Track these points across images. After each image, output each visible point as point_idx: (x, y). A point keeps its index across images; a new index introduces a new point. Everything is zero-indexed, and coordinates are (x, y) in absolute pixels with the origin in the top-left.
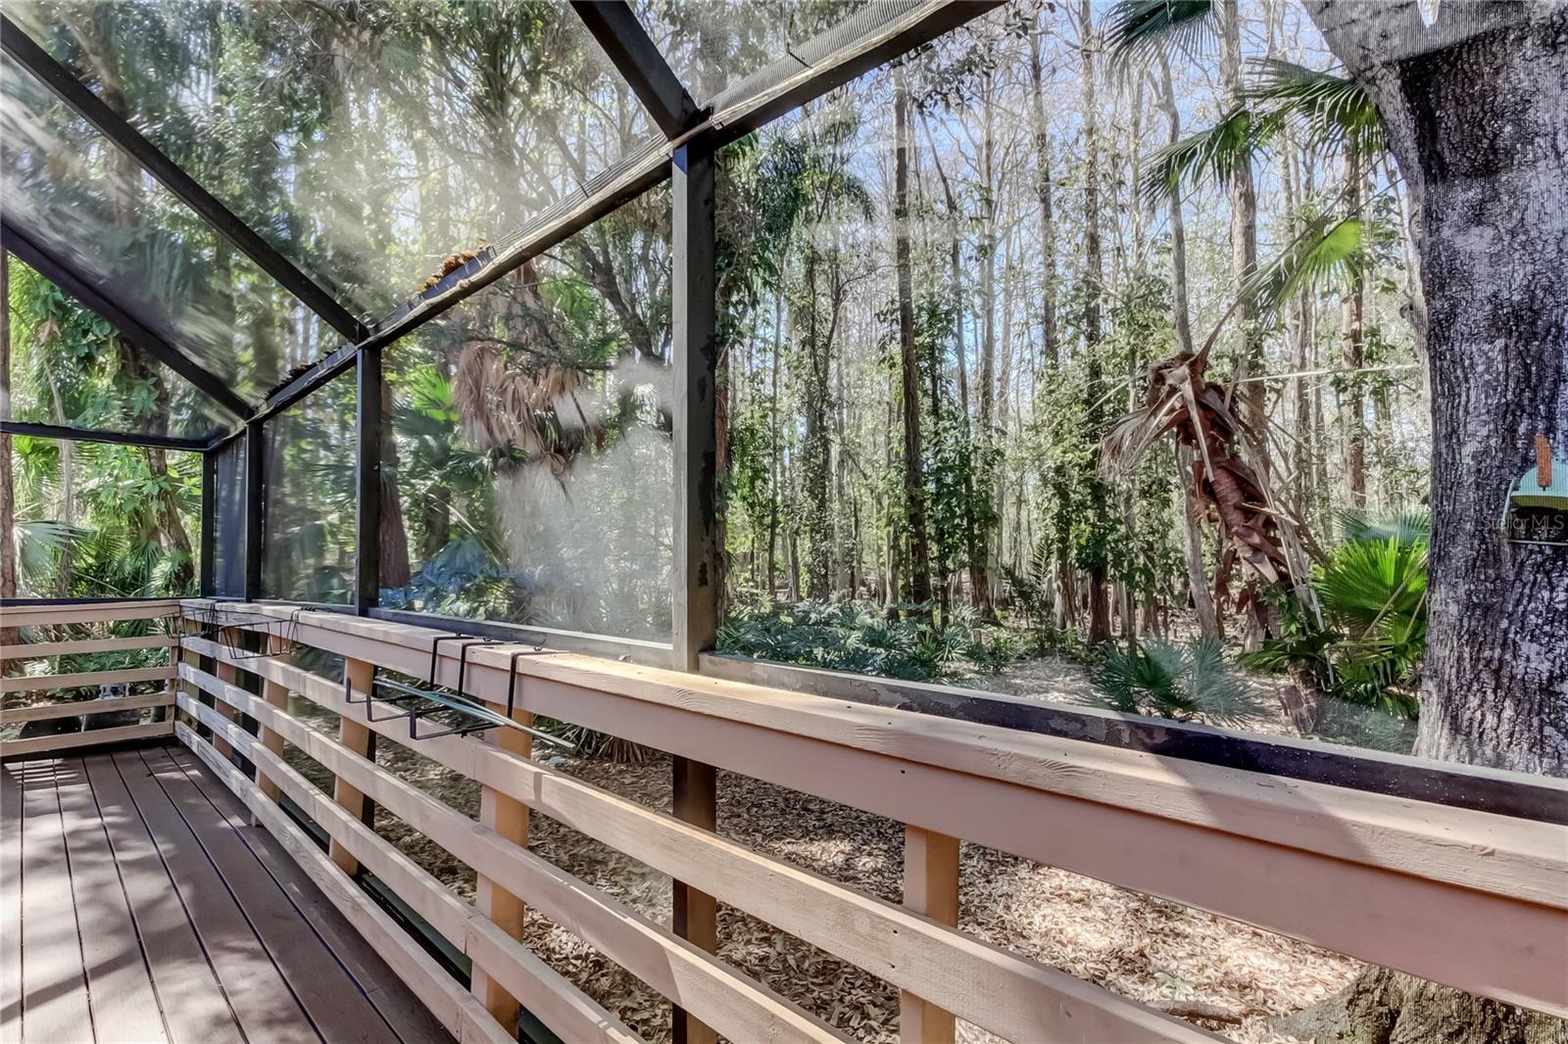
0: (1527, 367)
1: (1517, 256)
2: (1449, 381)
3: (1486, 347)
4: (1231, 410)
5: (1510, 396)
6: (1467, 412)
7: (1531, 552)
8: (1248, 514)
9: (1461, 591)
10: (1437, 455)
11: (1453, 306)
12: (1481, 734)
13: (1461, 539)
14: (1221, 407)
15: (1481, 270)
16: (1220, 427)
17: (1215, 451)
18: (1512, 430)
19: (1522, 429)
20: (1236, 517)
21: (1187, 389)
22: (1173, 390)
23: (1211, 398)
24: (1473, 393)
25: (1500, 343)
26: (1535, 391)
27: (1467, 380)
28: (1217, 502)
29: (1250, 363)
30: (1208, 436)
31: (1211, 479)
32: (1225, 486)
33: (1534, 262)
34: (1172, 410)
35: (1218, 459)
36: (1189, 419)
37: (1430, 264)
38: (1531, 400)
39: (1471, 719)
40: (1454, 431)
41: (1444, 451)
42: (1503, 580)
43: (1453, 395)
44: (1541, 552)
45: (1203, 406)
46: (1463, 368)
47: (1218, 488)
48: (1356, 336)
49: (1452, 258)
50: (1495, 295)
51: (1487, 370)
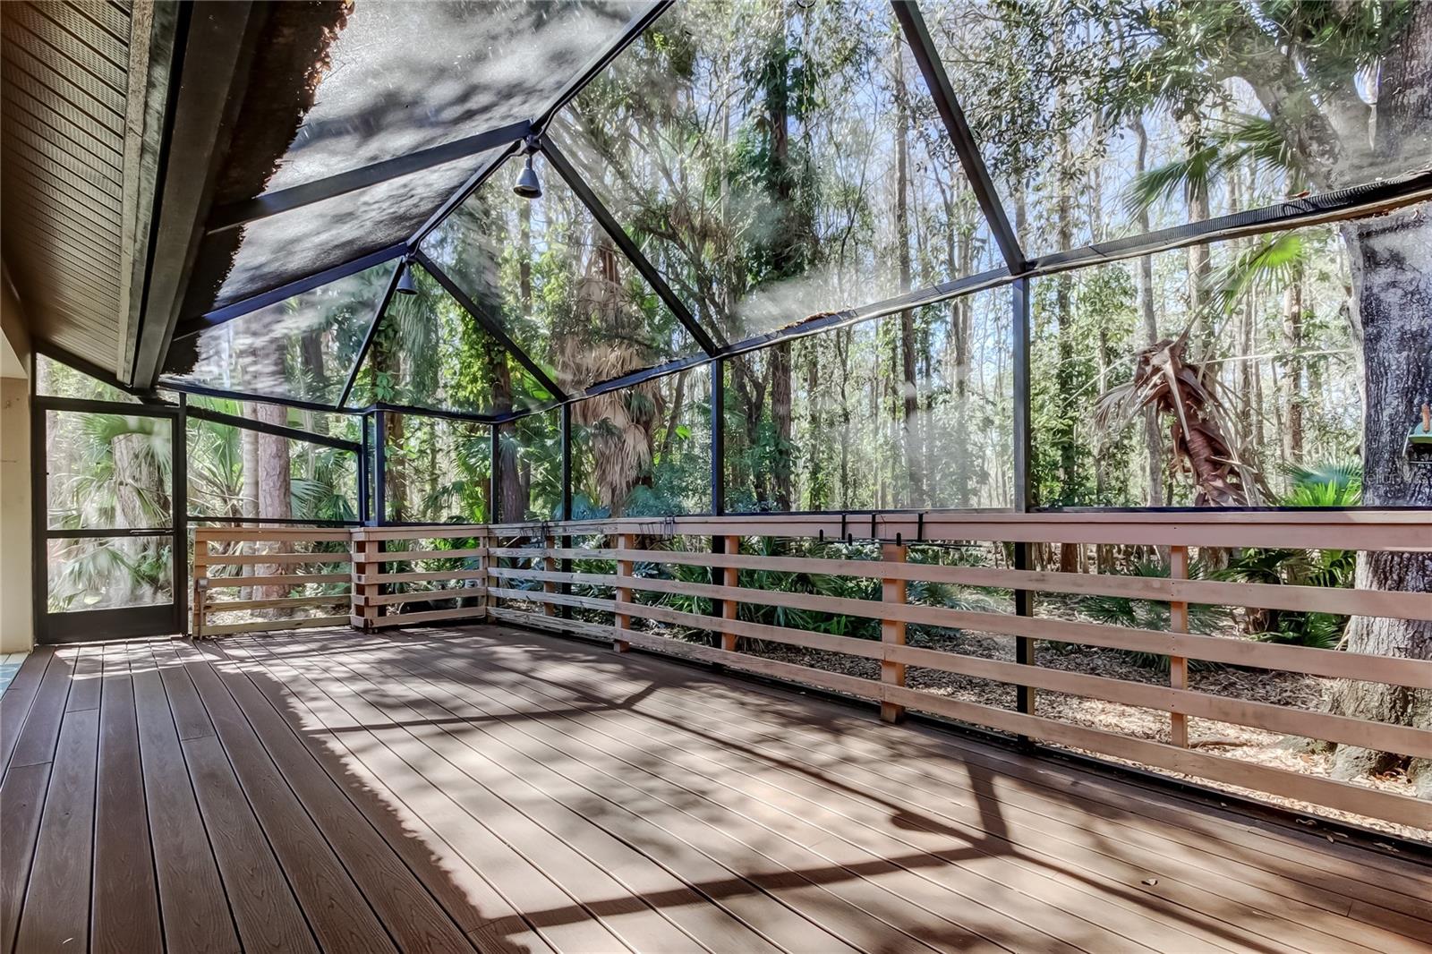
0: (1419, 368)
1: (1414, 306)
2: (1376, 373)
3: (1397, 356)
4: (1203, 384)
5: (1410, 383)
6: (1386, 392)
7: (1420, 468)
8: (1216, 465)
9: (1382, 492)
10: (1369, 416)
11: (1379, 333)
12: (1391, 568)
13: (1382, 463)
14: (1195, 381)
15: (1395, 312)
16: (1194, 397)
17: (1191, 417)
18: (1411, 402)
19: (1416, 402)
20: (1206, 469)
21: (1169, 369)
22: (1156, 370)
23: (1188, 376)
24: (1389, 382)
25: (1405, 354)
26: (1423, 381)
27: (1386, 374)
28: (1190, 456)
29: (1204, 342)
30: (1185, 405)
31: (1188, 438)
32: (1197, 443)
33: (1424, 310)
34: (1155, 385)
35: (1193, 423)
36: (1170, 391)
37: (1366, 307)
38: (1421, 385)
39: (1386, 561)
40: (1379, 402)
41: (1373, 413)
42: (1405, 484)
43: (1378, 383)
44: (1425, 468)
45: (1180, 382)
46: (1385, 367)
47: (1191, 446)
48: (1296, 318)
49: (1378, 306)
50: (1402, 327)
51: (1397, 369)
